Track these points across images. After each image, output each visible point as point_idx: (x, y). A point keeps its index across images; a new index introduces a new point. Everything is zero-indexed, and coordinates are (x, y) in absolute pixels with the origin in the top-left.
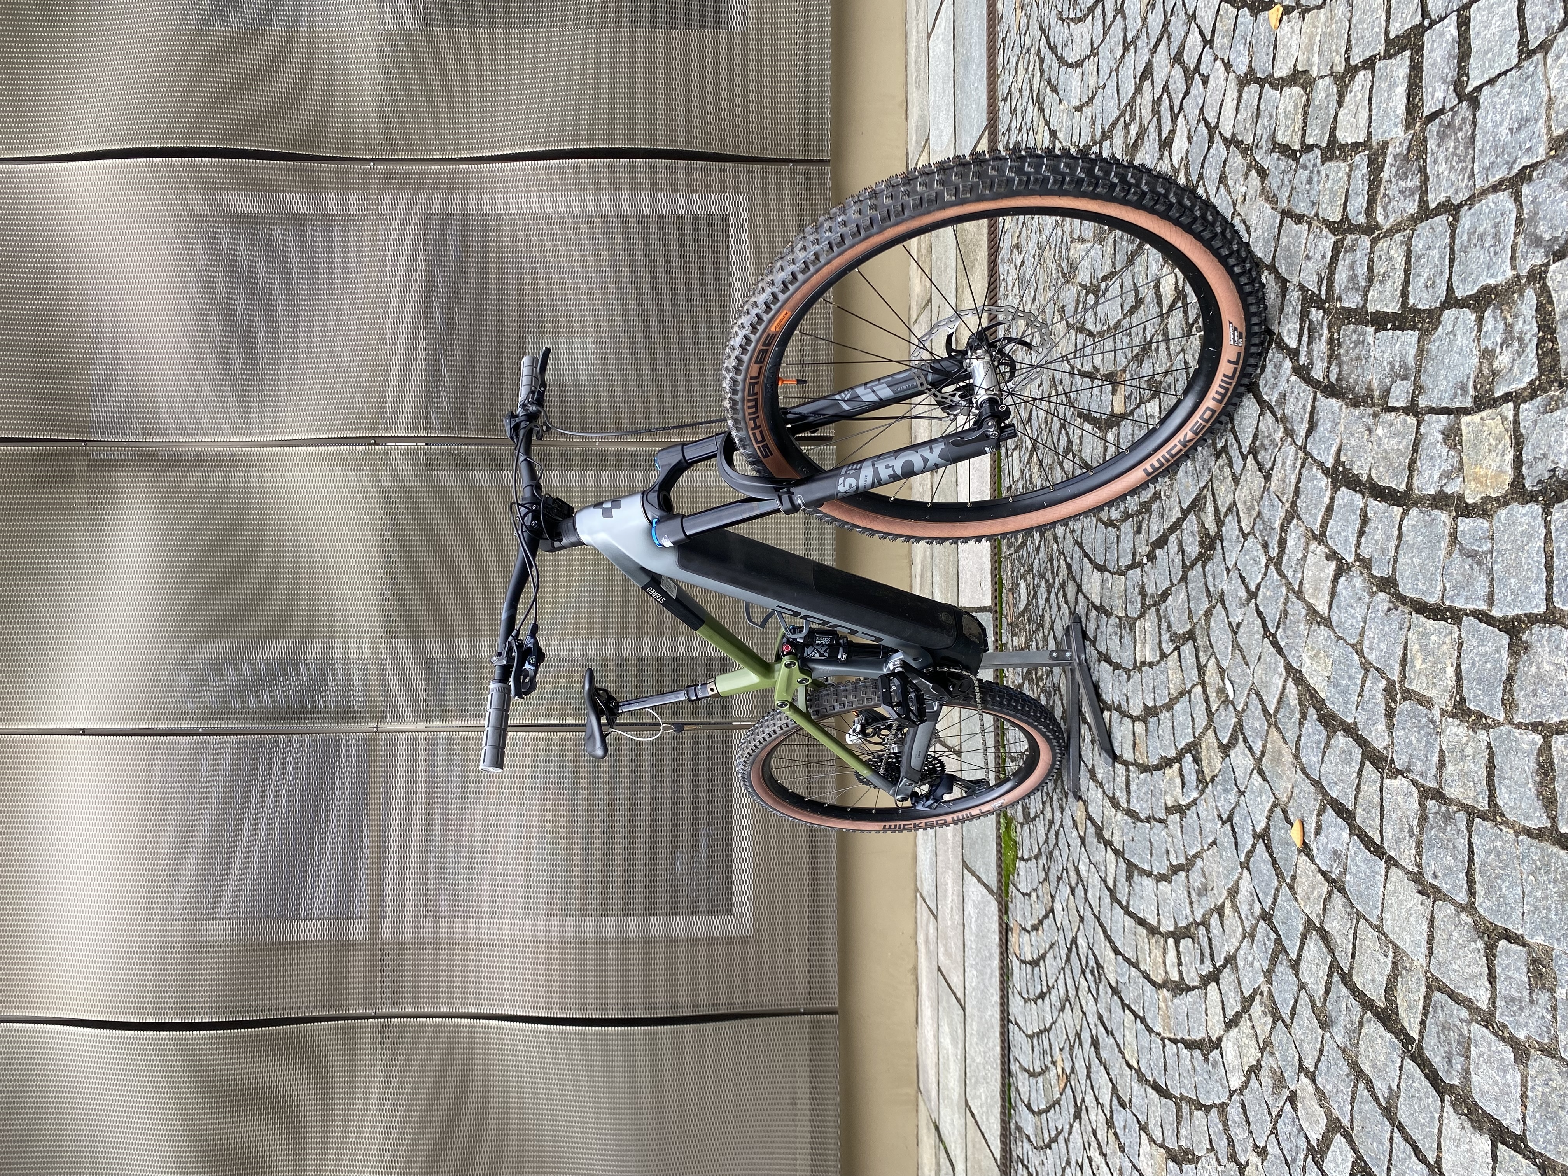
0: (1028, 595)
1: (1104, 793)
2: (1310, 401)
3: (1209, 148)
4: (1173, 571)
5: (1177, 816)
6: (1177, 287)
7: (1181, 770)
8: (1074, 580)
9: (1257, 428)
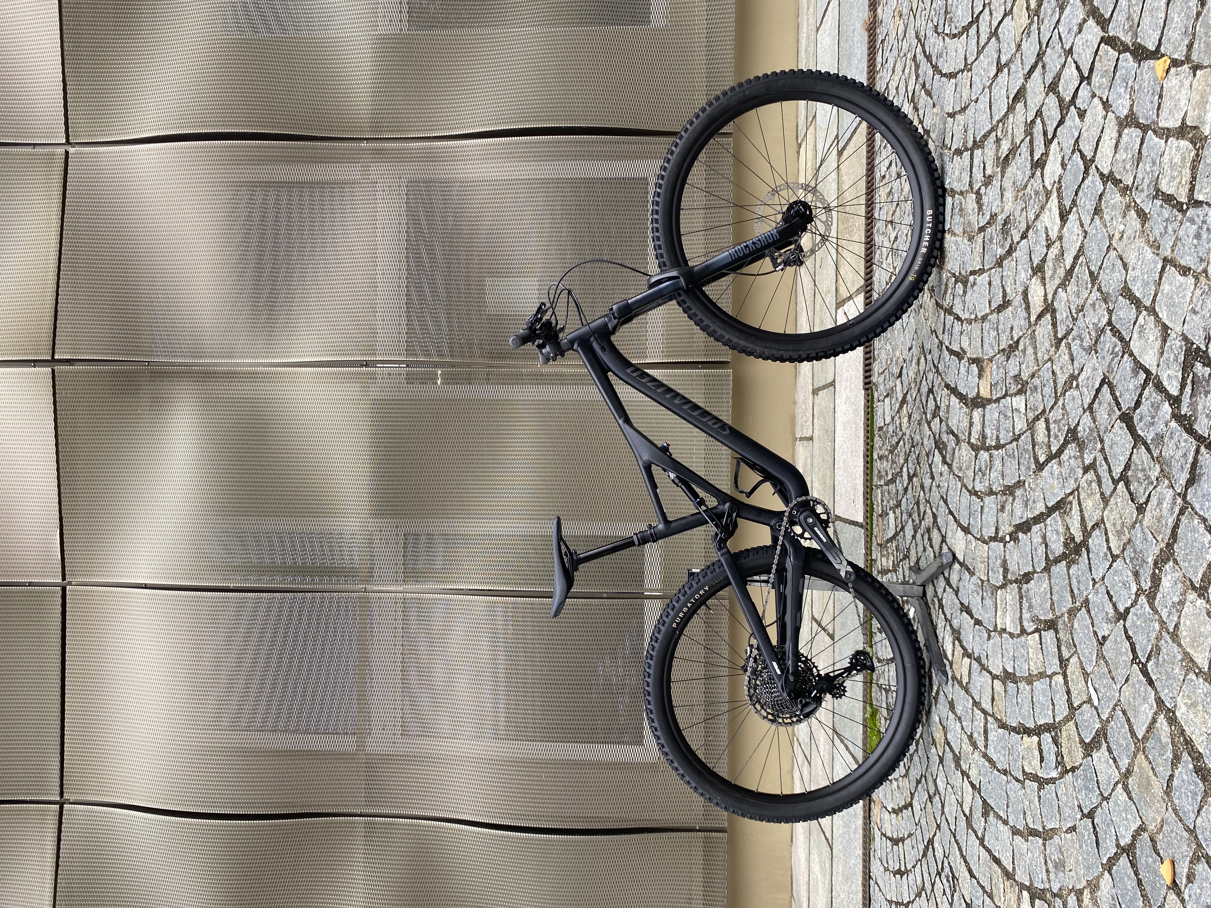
0: (896, 527)
1: (963, 729)
2: (1192, 453)
3: (1083, 179)
4: (1036, 560)
5: (1036, 785)
6: (1046, 299)
7: (1039, 744)
8: (939, 529)
9: (1130, 459)
